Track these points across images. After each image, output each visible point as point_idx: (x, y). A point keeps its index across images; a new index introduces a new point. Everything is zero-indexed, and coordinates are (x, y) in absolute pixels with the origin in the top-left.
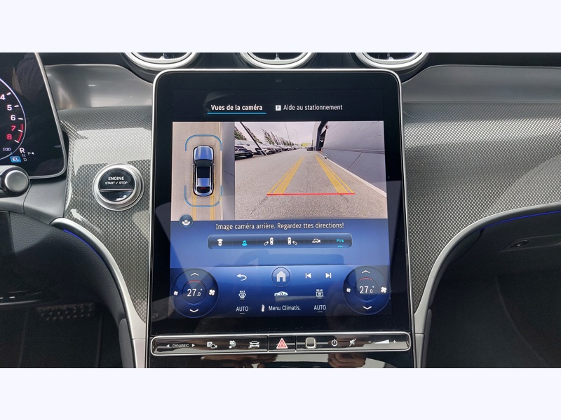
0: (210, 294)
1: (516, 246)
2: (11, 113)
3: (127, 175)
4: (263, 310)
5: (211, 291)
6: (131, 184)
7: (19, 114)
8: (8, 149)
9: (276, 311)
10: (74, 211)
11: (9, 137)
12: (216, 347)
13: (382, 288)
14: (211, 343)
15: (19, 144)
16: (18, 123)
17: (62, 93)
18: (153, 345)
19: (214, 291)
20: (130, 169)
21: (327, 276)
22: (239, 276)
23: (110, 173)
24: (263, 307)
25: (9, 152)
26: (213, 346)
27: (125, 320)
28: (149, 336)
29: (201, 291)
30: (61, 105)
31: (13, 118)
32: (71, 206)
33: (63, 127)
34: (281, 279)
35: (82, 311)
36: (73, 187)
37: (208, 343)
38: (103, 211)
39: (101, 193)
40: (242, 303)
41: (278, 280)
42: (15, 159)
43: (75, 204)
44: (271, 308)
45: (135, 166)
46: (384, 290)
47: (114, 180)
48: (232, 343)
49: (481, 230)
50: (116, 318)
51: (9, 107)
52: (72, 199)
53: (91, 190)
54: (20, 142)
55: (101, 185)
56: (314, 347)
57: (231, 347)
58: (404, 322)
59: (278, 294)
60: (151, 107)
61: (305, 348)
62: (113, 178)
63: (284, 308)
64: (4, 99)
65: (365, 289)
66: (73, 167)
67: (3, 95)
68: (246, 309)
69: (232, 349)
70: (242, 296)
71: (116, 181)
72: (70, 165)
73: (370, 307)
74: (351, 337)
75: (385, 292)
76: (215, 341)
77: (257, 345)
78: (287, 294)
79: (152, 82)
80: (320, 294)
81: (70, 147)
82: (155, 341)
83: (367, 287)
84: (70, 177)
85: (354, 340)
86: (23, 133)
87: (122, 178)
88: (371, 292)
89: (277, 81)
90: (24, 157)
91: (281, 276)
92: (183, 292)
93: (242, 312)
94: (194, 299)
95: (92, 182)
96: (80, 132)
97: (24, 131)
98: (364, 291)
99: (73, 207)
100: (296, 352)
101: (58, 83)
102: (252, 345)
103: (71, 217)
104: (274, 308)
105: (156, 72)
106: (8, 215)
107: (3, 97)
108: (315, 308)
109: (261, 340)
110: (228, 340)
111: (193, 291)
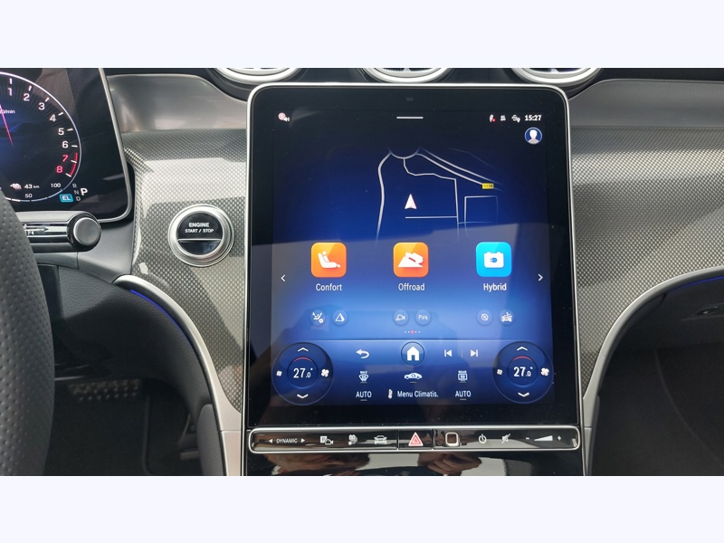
0: (323, 374)
1: (701, 313)
2: (63, 138)
3: (213, 221)
4: (390, 396)
5: (323, 371)
6: (218, 232)
7: (70, 137)
8: (58, 185)
9: (408, 398)
10: (144, 268)
11: (59, 169)
12: (332, 442)
13: (543, 369)
14: (326, 437)
15: (73, 182)
16: (70, 151)
17: (126, 113)
18: (253, 440)
19: (327, 371)
20: (216, 212)
21: (473, 353)
22: (360, 352)
23: (190, 218)
24: (391, 392)
25: (58, 189)
26: (328, 442)
27: (210, 406)
28: (246, 428)
29: (311, 371)
30: (125, 127)
31: (65, 144)
32: (140, 260)
33: (127, 157)
34: (413, 357)
35: (126, 389)
36: (143, 235)
37: (322, 437)
38: (182, 267)
39: (184, 245)
40: (363, 387)
41: (409, 358)
42: (65, 198)
43: (146, 257)
44: (401, 394)
45: (222, 208)
46: (545, 372)
47: (196, 228)
48: (353, 438)
49: (663, 295)
50: (194, 404)
51: (61, 131)
52: (143, 251)
53: (166, 239)
54: (73, 176)
55: (181, 233)
57: (350, 443)
58: (572, 415)
59: (410, 376)
60: (245, 131)
61: (444, 445)
62: (195, 225)
63: (417, 394)
64: (54, 120)
65: (521, 370)
66: (142, 209)
67: (54, 116)
68: (369, 394)
69: (353, 446)
70: (364, 377)
71: (199, 228)
72: (138, 205)
73: (528, 394)
74: (504, 432)
75: (547, 374)
76: (330, 435)
77: (384, 441)
78: (420, 376)
79: (246, 100)
80: (463, 376)
81: (137, 182)
82: (254, 435)
83: (524, 368)
84: (138, 222)
85: (507, 436)
86: (77, 164)
87: (207, 225)
88: (529, 374)
89: (409, 99)
90: (77, 195)
91: (413, 353)
92: (288, 373)
93: (364, 398)
94: (302, 381)
95: (167, 229)
96: (148, 163)
97: (78, 161)
98: (520, 373)
99: (143, 261)
100: (432, 450)
101: (121, 100)
102: (377, 441)
103: (141, 274)
104: (404, 394)
105: (252, 86)
106: (56, 270)
107: (53, 118)
108: (457, 394)
109: (389, 435)
110: (346, 434)
111: (301, 372)
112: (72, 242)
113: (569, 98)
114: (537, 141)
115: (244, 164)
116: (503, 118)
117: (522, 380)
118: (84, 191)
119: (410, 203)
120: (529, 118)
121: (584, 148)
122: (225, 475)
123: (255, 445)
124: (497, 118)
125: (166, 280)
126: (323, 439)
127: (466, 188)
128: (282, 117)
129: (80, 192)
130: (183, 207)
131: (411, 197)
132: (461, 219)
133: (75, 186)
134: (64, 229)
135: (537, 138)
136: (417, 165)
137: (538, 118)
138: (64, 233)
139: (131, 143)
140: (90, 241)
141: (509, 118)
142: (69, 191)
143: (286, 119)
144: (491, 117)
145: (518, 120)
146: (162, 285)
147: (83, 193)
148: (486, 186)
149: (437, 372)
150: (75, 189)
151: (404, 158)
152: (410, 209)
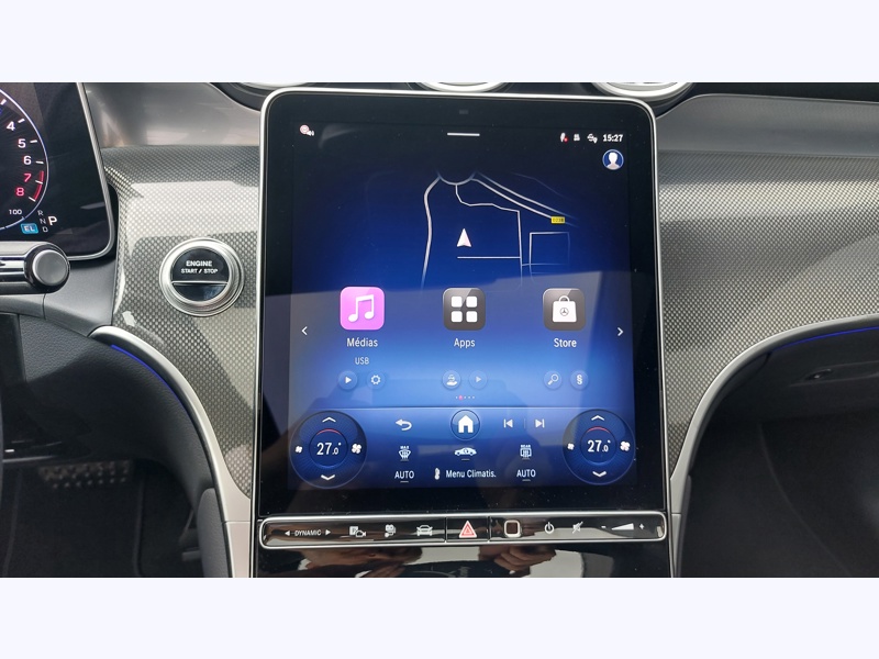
0: (354, 451)
1: (812, 377)
2: (25, 152)
3: (217, 260)
4: (437, 477)
5: (355, 446)
6: (224, 273)
7: (35, 151)
8: (18, 212)
9: (458, 479)
10: (129, 318)
11: (20, 192)
12: (364, 534)
13: (623, 443)
14: (357, 528)
15: (38, 209)
16: (34, 169)
17: (107, 121)
18: (265, 532)
19: (359, 447)
20: (222, 248)
21: (538, 424)
22: (400, 423)
23: (188, 255)
24: (438, 471)
25: (18, 217)
26: (359, 534)
27: (212, 491)
28: (257, 518)
29: (338, 447)
30: (106, 142)
31: (27, 160)
32: (124, 308)
33: (108, 178)
34: (466, 428)
35: (113, 473)
36: (127, 276)
37: (351, 528)
38: (177, 316)
39: (178, 288)
40: (405, 465)
41: (461, 430)
42: (28, 229)
43: (131, 304)
44: (449, 474)
45: (228, 244)
46: (625, 446)
47: (196, 267)
48: (390, 529)
49: (767, 355)
50: (193, 488)
51: (22, 143)
52: (127, 296)
53: (158, 281)
54: (38, 200)
55: (176, 273)
56: (518, 535)
57: (387, 535)
58: (657, 498)
59: (462, 452)
60: (257, 148)
61: (504, 536)
62: (194, 263)
63: (470, 473)
64: (13, 128)
65: (596, 444)
66: (126, 243)
67: (12, 123)
68: (411, 474)
69: (390, 538)
70: (405, 453)
71: (199, 268)
72: (121, 238)
73: (604, 473)
74: (575, 520)
75: (627, 449)
76: (362, 525)
77: (429, 531)
78: (474, 452)
79: (260, 110)
80: (526, 451)
81: (120, 210)
82: (266, 526)
83: (600, 442)
84: (122, 259)
85: (579, 525)
86: (44, 186)
87: (209, 263)
88: (606, 449)
89: (462, 112)
90: (44, 225)
91: (466, 423)
92: (310, 448)
93: (404, 479)
94: (328, 459)
95: (158, 269)
96: (136, 186)
97: (44, 182)
98: (595, 448)
99: (127, 309)
100: (489, 542)
101: (101, 105)
102: (420, 531)
103: (125, 324)
104: (454, 473)
105: (266, 92)
106: (16, 319)
107: (11, 126)
108: (519, 474)
109: (435, 524)
110: (383, 524)
111: (326, 447)
112: (31, 280)
113: (656, 116)
114: (617, 167)
115: (257, 189)
116: (577, 138)
117: (598, 456)
118: (52, 220)
119: (464, 240)
120: (608, 138)
121: (674, 177)
122: (230, 576)
123: (267, 539)
124: (570, 137)
125: (157, 333)
126: (353, 530)
127: (532, 222)
128: (305, 130)
129: (47, 221)
130: (179, 241)
131: (464, 232)
132: (525, 259)
133: (40, 213)
134: (21, 264)
135: (617, 162)
136: (471, 192)
137: (618, 137)
138: (21, 270)
139: (115, 161)
140: (55, 280)
141: (584, 137)
142: (33, 219)
143: (310, 133)
144: (563, 136)
145: (595, 140)
146: (151, 339)
147: (51, 222)
148: (555, 220)
149: (495, 446)
150: (41, 217)
151: (456, 184)
152: (464, 247)
